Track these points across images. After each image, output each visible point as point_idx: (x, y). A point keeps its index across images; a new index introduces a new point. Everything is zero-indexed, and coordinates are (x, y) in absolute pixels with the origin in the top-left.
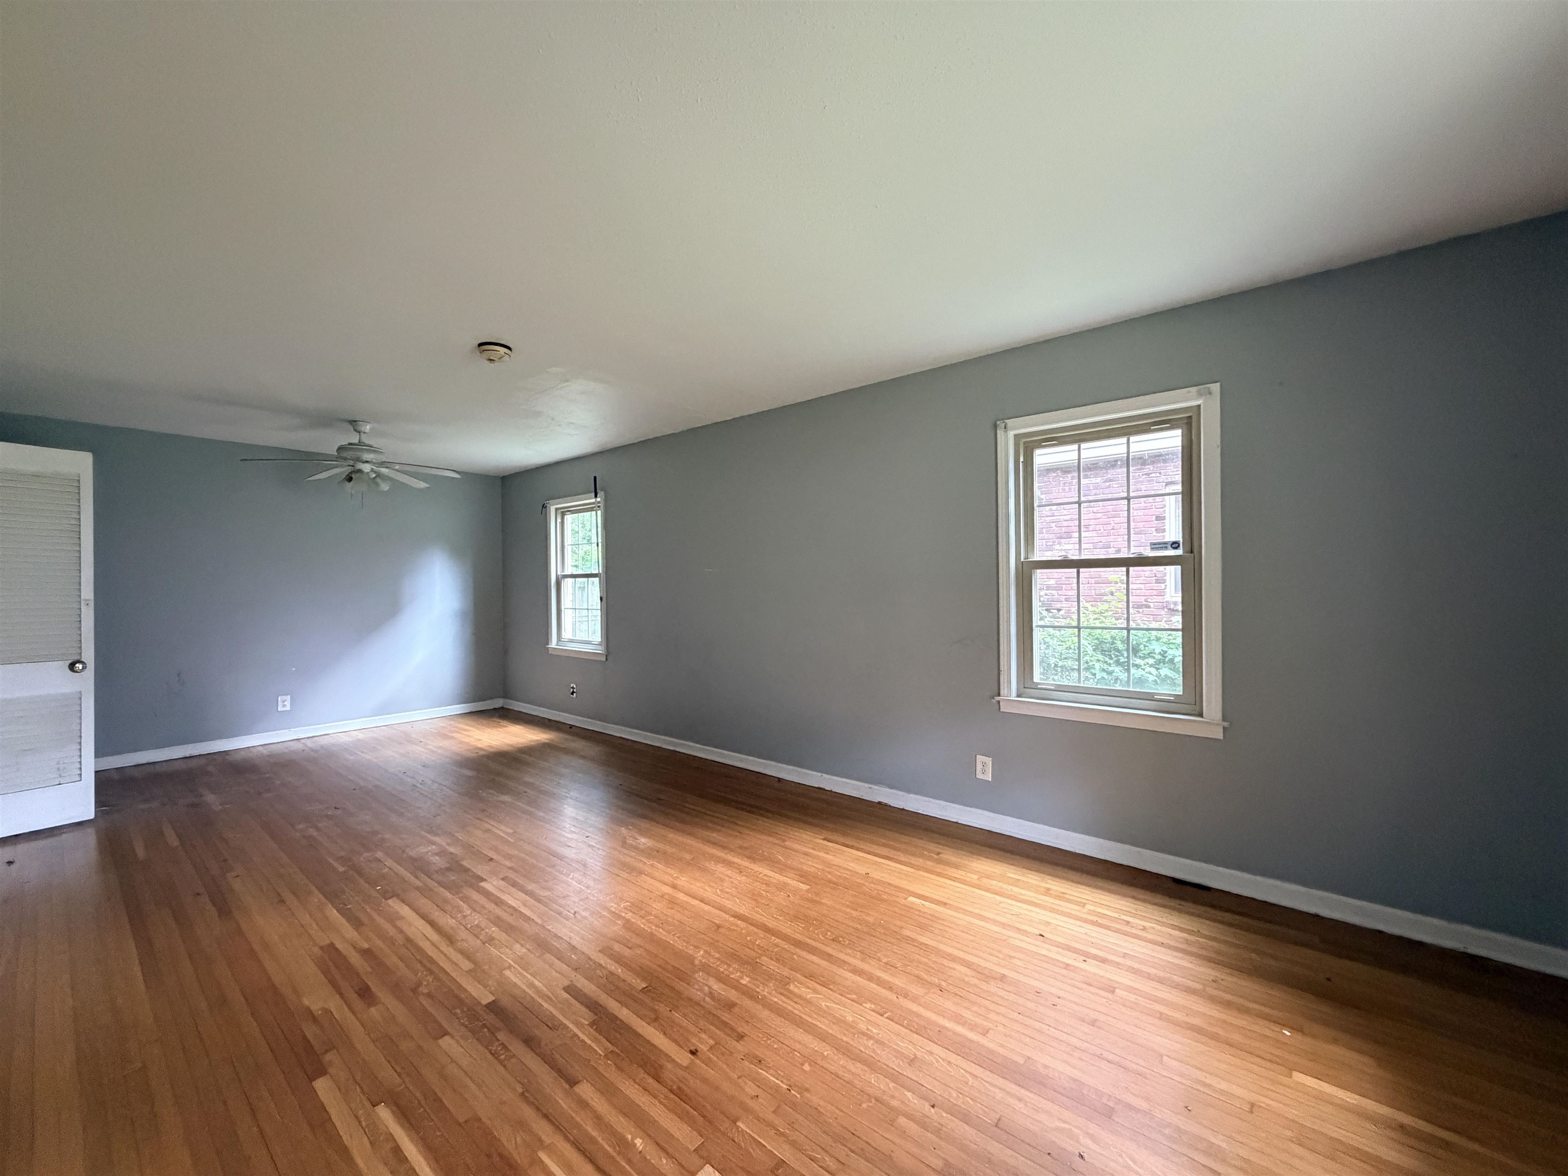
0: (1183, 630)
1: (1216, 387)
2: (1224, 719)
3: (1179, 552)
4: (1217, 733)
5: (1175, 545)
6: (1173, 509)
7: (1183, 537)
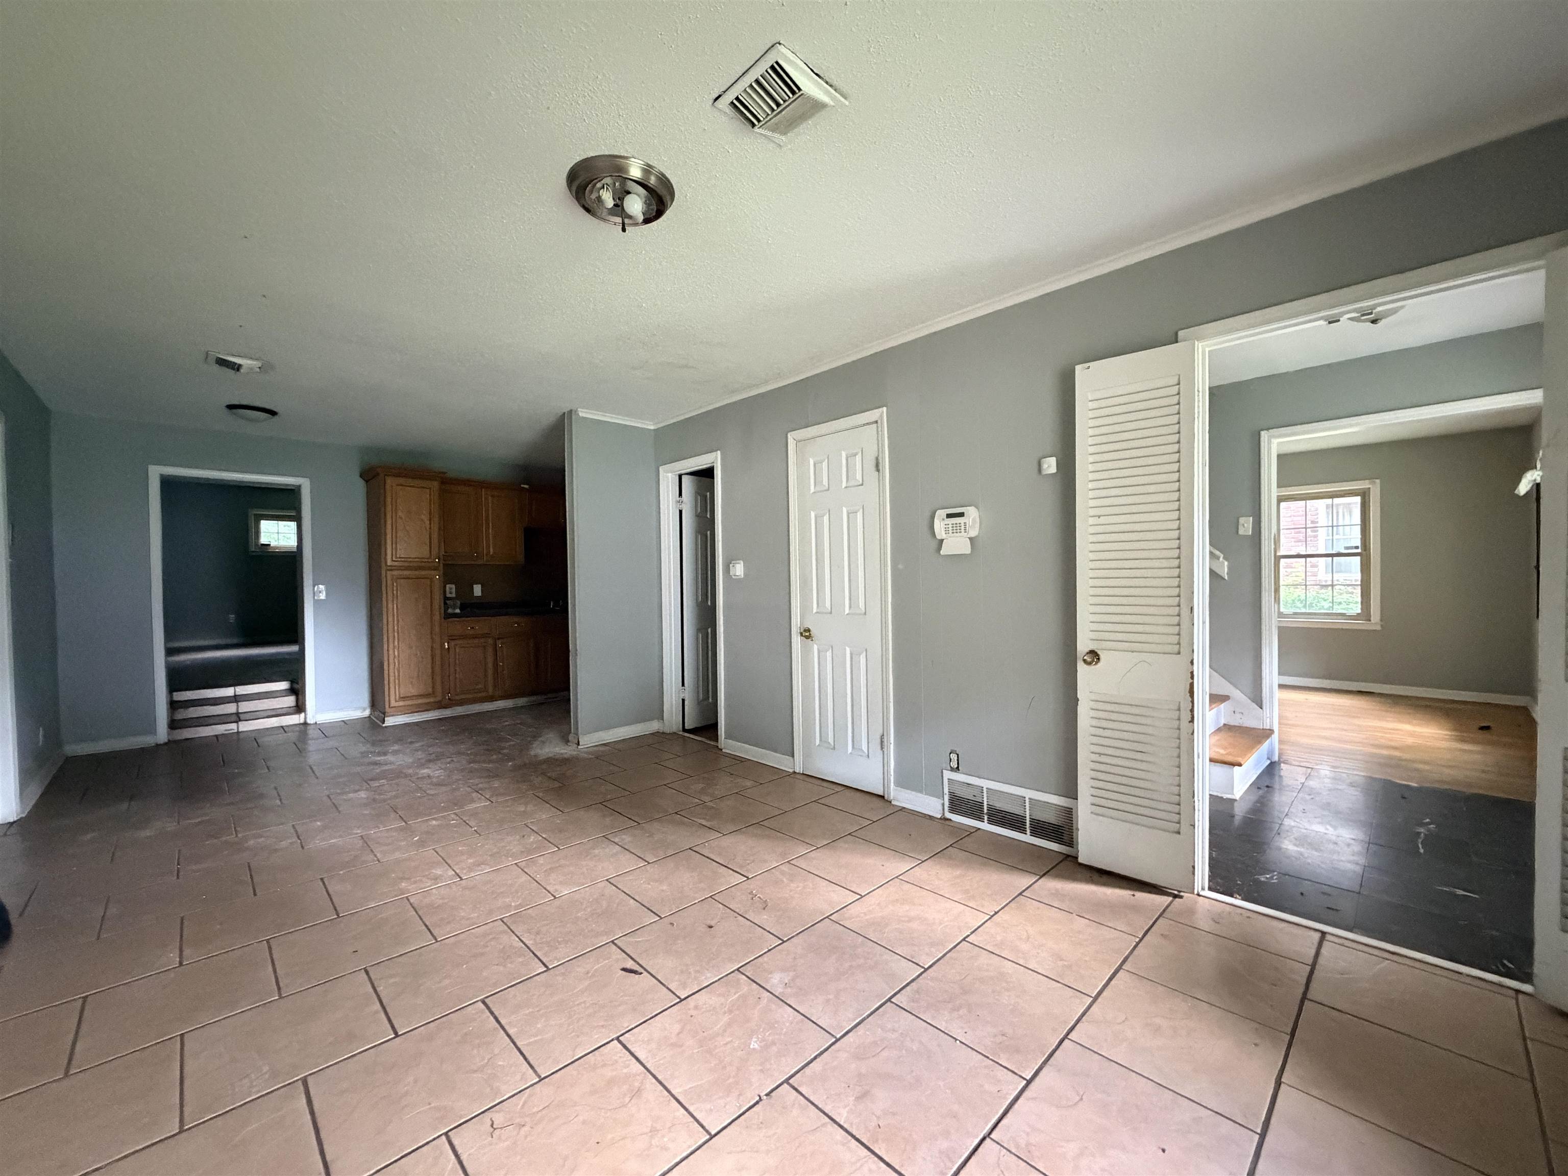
0: (1361, 585)
1: (1378, 481)
2: (1381, 620)
3: (1359, 551)
4: (1378, 628)
5: (1357, 548)
6: (1357, 532)
7: (1362, 544)
